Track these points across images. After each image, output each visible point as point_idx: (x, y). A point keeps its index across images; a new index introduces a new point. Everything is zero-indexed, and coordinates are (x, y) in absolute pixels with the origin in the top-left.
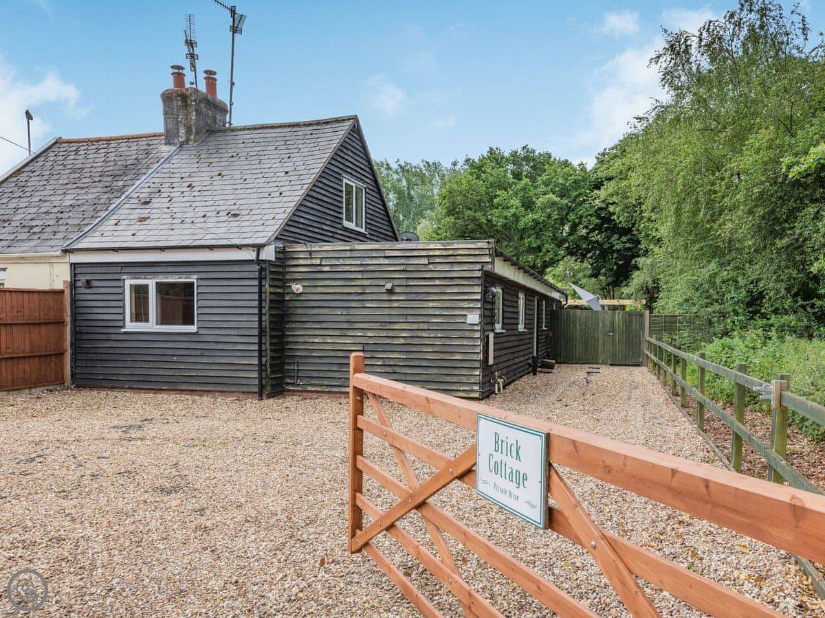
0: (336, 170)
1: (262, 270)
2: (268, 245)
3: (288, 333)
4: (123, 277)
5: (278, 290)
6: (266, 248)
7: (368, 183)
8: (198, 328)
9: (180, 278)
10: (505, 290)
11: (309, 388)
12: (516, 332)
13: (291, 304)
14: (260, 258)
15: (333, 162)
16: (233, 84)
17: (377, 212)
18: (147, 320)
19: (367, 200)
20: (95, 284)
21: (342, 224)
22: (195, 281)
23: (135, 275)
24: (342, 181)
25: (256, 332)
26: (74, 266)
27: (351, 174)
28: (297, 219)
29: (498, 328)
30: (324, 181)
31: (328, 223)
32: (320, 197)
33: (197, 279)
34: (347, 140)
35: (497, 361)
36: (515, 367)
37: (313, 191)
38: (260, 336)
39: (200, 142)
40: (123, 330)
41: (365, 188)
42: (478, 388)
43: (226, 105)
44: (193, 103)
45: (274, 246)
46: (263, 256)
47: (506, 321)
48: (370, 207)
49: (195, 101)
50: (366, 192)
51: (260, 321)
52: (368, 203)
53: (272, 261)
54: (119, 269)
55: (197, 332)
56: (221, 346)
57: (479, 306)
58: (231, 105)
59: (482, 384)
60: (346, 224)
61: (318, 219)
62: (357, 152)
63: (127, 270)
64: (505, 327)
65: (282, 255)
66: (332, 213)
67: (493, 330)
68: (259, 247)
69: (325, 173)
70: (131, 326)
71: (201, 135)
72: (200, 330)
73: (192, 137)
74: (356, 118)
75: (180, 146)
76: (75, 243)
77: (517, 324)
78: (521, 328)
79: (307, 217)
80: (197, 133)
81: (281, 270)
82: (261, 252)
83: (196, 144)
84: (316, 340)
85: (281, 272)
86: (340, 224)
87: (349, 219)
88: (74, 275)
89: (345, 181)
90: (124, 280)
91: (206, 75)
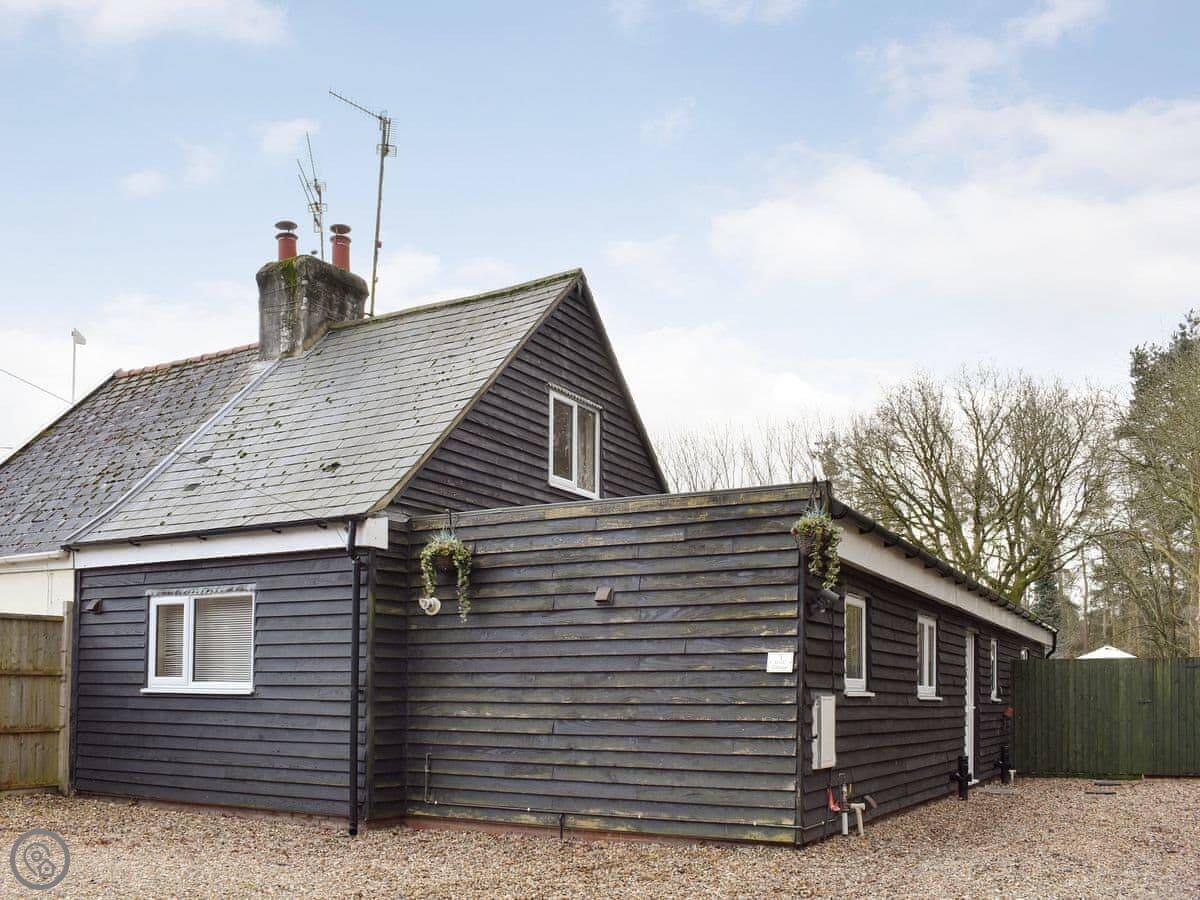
0: (533, 373)
1: (359, 567)
2: (374, 516)
3: (413, 699)
4: (148, 592)
5: (394, 611)
6: (370, 522)
7: (606, 401)
8: (256, 686)
9: (230, 590)
10: (874, 603)
11: (451, 813)
12: (911, 701)
13: (423, 639)
14: (357, 544)
15: (527, 357)
16: (378, 245)
17: (628, 459)
18: (179, 673)
19: (604, 434)
20: (108, 606)
21: (546, 481)
22: (253, 594)
23: (165, 587)
24: (548, 395)
25: (347, 694)
26: (81, 575)
27: (570, 383)
28: (440, 467)
29: (855, 687)
30: (505, 393)
31: (514, 477)
32: (496, 426)
33: (257, 591)
34: (559, 316)
35: (849, 761)
36: (906, 778)
37: (478, 412)
38: (354, 702)
39: (313, 349)
40: (143, 690)
41: (601, 411)
42: (791, 823)
43: (364, 284)
44: (304, 282)
45: (386, 520)
46: (362, 540)
47: (877, 673)
48: (611, 448)
49: (307, 278)
50: (602, 420)
51: (355, 672)
52: (607, 441)
53: (383, 550)
54: (140, 578)
55: (252, 694)
56: (290, 723)
57: (794, 632)
58: (374, 282)
59: (804, 812)
60: (556, 481)
61: (490, 470)
62: (585, 341)
63: (152, 578)
64: (873, 685)
65: (406, 540)
66: (522, 458)
67: (838, 691)
68: (354, 522)
69: (508, 377)
70: (157, 684)
71: (315, 337)
72: (260, 690)
73: (300, 343)
74: (579, 276)
75: (280, 360)
76: (83, 534)
77: (915, 682)
78: (926, 691)
79: (464, 464)
80: (309, 335)
81: (401, 569)
82: (358, 529)
83: (305, 353)
84: (464, 713)
85: (403, 574)
86: (542, 480)
87: (564, 469)
88: (79, 589)
89: (553, 395)
90: (149, 597)
91: (333, 234)
